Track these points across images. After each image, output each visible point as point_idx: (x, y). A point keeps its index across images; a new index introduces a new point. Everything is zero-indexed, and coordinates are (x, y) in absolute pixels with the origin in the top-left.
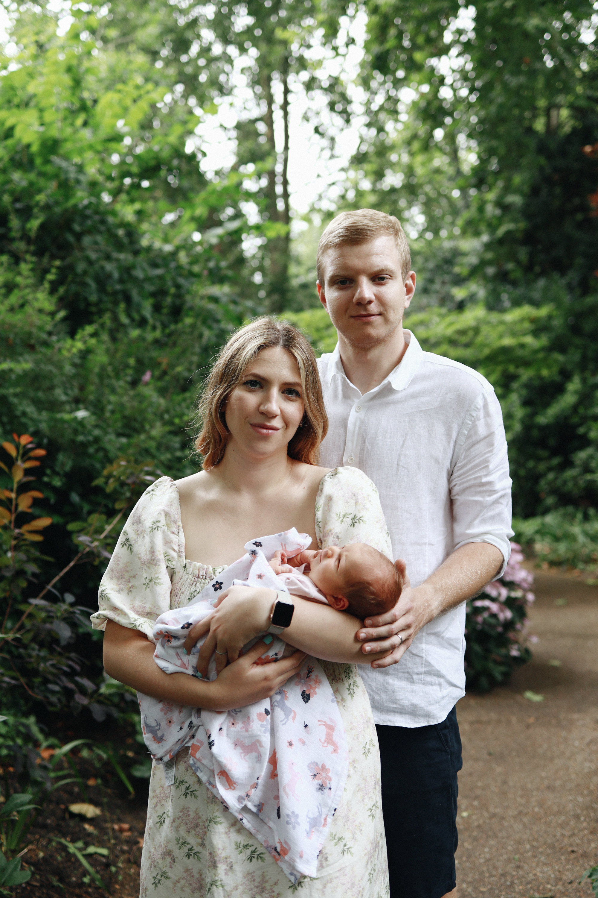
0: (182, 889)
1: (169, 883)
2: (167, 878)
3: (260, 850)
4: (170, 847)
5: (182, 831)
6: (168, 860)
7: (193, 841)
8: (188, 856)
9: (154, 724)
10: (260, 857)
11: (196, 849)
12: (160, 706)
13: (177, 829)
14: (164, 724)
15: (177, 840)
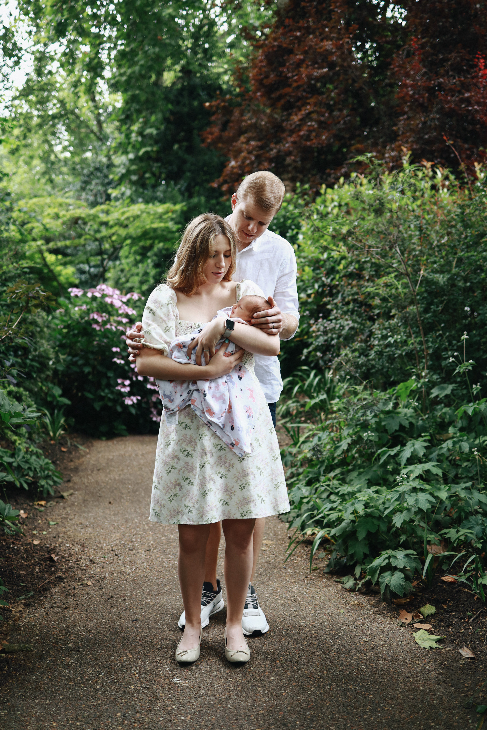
0: (183, 472)
1: (176, 471)
2: (174, 468)
3: (224, 446)
4: (176, 454)
5: (184, 445)
6: (176, 460)
7: (189, 449)
8: (187, 456)
9: (169, 394)
10: (224, 449)
11: (191, 453)
12: (172, 384)
13: (181, 445)
14: (174, 393)
15: (181, 450)
